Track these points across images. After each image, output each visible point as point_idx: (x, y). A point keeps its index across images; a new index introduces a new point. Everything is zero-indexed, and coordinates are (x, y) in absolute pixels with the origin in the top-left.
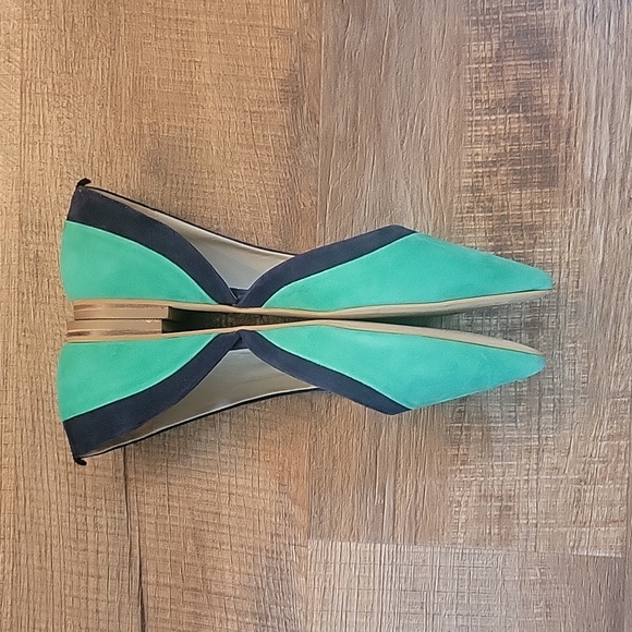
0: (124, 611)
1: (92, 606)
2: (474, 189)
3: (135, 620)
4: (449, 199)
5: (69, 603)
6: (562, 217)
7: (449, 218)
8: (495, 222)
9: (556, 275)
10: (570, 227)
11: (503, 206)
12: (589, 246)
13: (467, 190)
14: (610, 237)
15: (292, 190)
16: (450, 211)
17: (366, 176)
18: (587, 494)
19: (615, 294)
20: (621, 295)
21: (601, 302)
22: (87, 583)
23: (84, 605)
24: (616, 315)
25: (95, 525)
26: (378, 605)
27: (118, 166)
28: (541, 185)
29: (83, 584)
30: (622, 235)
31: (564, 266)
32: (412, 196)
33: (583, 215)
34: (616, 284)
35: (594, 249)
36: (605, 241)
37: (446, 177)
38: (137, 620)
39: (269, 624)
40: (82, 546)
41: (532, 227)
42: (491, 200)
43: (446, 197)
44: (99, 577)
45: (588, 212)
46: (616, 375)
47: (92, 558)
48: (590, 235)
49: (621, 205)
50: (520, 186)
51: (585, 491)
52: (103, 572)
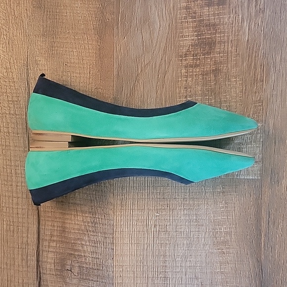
0: (30, 213)
1: (15, 211)
2: (187, 8)
3: (35, 217)
4: (176, 13)
5: (5, 210)
6: (228, 20)
7: (176, 22)
8: (197, 23)
9: (226, 47)
10: (232, 24)
11: (201, 15)
12: (241, 33)
13: (184, 9)
14: (251, 27)
15: (102, 12)
16: (176, 19)
17: (136, 5)
18: (244, 150)
19: (254, 55)
20: (257, 55)
21: (247, 58)
22: (13, 201)
23: (11, 211)
24: (255, 65)
25: (16, 174)
26: (147, 206)
27: (22, 5)
28: (218, 5)
29: (11, 201)
30: (257, 26)
31: (230, 42)
32: (158, 13)
33: (238, 17)
34: (255, 50)
35: (244, 33)
36: (249, 30)
37: (174, 3)
38: (36, 217)
39: (97, 217)
40: (10, 183)
41: (214, 25)
42: (195, 13)
43: (174, 13)
44: (19, 198)
45: (241, 16)
46: (256, 93)
47: (14, 189)
48: (242, 27)
49: (256, 12)
50: (209, 6)
51: (242, 148)
52: (20, 195)
